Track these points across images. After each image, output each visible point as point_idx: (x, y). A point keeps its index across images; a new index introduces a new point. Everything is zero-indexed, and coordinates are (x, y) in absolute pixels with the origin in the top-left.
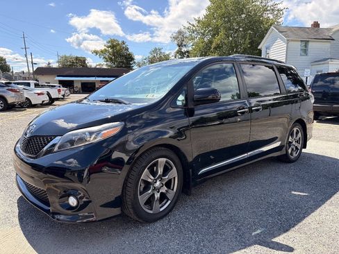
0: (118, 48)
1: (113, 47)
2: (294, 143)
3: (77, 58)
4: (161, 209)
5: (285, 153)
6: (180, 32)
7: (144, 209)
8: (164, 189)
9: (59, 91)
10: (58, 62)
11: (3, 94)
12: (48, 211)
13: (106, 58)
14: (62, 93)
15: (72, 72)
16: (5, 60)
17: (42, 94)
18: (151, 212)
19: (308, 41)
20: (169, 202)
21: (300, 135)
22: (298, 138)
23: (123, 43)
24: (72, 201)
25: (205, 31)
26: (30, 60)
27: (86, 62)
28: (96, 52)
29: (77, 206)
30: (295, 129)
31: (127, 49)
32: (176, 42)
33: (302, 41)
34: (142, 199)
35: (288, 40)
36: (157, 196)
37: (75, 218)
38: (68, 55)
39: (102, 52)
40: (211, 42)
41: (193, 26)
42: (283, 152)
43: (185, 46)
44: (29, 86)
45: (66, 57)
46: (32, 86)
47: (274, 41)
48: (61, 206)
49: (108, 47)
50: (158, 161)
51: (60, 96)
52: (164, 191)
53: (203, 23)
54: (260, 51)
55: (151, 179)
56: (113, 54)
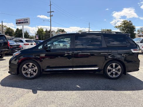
1: (125, 24)
3: (108, 30)
4: (31, 77)
7: (24, 75)
13: (121, 29)
20: (34, 76)
22: (117, 68)
23: (130, 21)
28: (116, 27)
30: (114, 64)
34: (24, 72)
39: (119, 26)
45: (104, 30)
49: (122, 24)
52: (32, 72)
55: (27, 68)
56: (125, 27)
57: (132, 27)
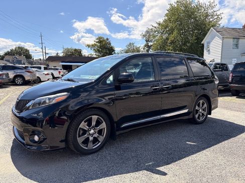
0: (104, 43)
1: (100, 42)
2: (201, 111)
3: (75, 50)
4: (94, 148)
5: (192, 117)
6: (147, 32)
7: (82, 146)
8: (96, 135)
9: (60, 72)
10: (63, 52)
11: (23, 74)
12: (23, 144)
13: (95, 50)
14: (62, 73)
15: (71, 60)
16: (28, 51)
17: (48, 74)
18: (86, 148)
19: (239, 38)
20: (100, 143)
21: (205, 105)
22: (203, 107)
23: (107, 39)
24: (36, 138)
25: (164, 31)
26: (44, 51)
27: (82, 52)
28: (89, 46)
29: (38, 141)
30: (201, 102)
31: (110, 44)
32: (145, 38)
33: (234, 38)
34: (80, 140)
35: (223, 38)
36: (91, 138)
37: (39, 148)
38: (69, 48)
39: (93, 45)
40: (167, 39)
41: (155, 27)
42: (191, 116)
43: (151, 41)
44: (41, 69)
45: (68, 49)
46: (43, 69)
47: (213, 38)
48: (30, 141)
49: (97, 42)
50: (92, 118)
51: (60, 76)
52: (96, 136)
53: (162, 25)
54: (203, 45)
55: (86, 128)
56: (100, 47)
57: (112, 47)
